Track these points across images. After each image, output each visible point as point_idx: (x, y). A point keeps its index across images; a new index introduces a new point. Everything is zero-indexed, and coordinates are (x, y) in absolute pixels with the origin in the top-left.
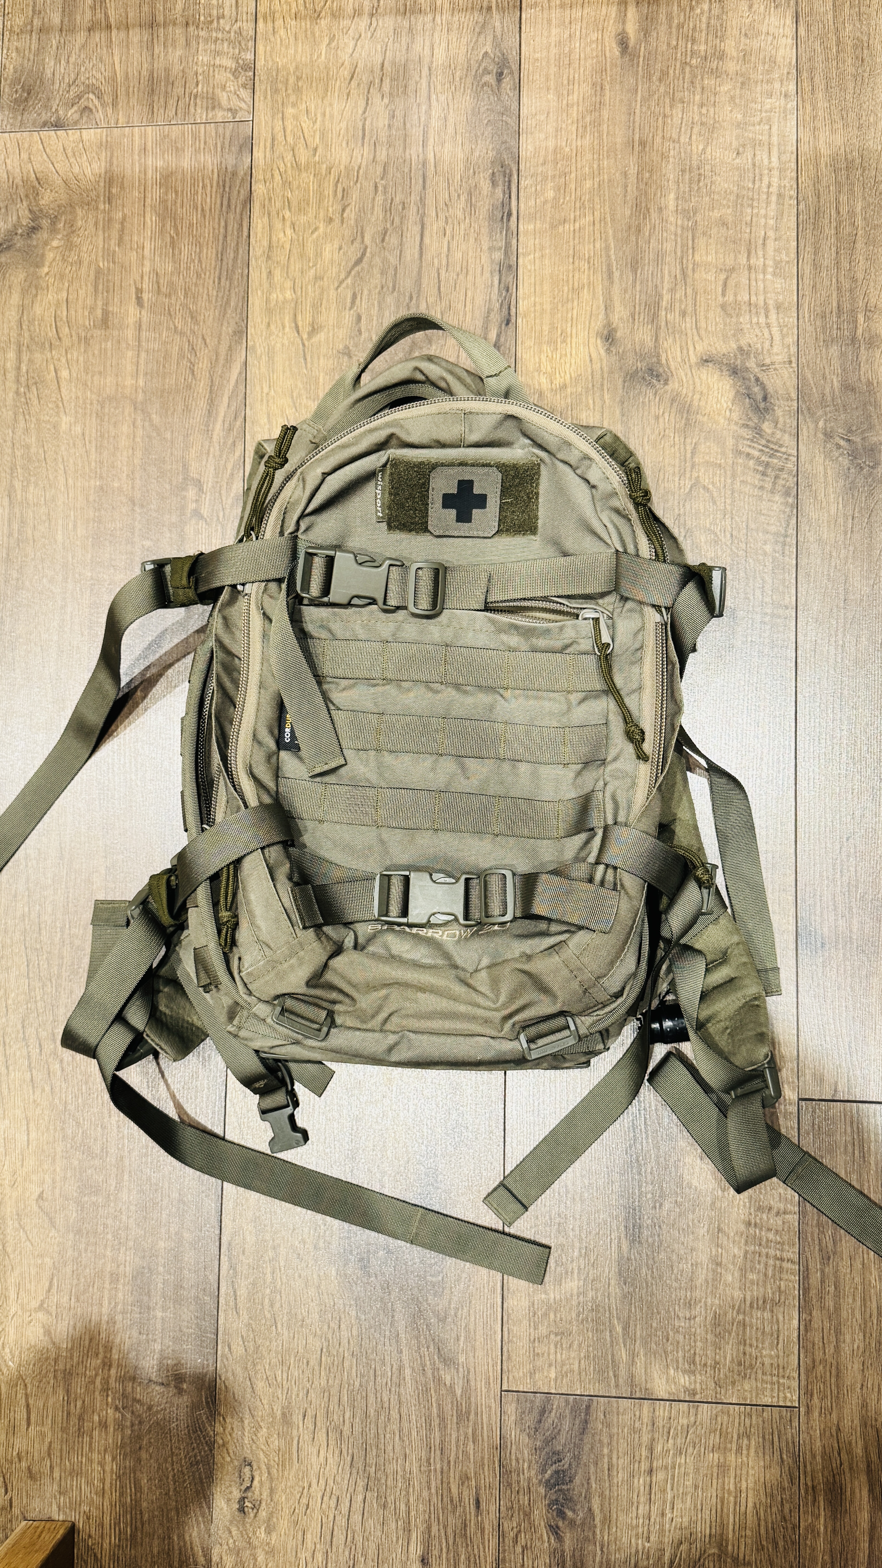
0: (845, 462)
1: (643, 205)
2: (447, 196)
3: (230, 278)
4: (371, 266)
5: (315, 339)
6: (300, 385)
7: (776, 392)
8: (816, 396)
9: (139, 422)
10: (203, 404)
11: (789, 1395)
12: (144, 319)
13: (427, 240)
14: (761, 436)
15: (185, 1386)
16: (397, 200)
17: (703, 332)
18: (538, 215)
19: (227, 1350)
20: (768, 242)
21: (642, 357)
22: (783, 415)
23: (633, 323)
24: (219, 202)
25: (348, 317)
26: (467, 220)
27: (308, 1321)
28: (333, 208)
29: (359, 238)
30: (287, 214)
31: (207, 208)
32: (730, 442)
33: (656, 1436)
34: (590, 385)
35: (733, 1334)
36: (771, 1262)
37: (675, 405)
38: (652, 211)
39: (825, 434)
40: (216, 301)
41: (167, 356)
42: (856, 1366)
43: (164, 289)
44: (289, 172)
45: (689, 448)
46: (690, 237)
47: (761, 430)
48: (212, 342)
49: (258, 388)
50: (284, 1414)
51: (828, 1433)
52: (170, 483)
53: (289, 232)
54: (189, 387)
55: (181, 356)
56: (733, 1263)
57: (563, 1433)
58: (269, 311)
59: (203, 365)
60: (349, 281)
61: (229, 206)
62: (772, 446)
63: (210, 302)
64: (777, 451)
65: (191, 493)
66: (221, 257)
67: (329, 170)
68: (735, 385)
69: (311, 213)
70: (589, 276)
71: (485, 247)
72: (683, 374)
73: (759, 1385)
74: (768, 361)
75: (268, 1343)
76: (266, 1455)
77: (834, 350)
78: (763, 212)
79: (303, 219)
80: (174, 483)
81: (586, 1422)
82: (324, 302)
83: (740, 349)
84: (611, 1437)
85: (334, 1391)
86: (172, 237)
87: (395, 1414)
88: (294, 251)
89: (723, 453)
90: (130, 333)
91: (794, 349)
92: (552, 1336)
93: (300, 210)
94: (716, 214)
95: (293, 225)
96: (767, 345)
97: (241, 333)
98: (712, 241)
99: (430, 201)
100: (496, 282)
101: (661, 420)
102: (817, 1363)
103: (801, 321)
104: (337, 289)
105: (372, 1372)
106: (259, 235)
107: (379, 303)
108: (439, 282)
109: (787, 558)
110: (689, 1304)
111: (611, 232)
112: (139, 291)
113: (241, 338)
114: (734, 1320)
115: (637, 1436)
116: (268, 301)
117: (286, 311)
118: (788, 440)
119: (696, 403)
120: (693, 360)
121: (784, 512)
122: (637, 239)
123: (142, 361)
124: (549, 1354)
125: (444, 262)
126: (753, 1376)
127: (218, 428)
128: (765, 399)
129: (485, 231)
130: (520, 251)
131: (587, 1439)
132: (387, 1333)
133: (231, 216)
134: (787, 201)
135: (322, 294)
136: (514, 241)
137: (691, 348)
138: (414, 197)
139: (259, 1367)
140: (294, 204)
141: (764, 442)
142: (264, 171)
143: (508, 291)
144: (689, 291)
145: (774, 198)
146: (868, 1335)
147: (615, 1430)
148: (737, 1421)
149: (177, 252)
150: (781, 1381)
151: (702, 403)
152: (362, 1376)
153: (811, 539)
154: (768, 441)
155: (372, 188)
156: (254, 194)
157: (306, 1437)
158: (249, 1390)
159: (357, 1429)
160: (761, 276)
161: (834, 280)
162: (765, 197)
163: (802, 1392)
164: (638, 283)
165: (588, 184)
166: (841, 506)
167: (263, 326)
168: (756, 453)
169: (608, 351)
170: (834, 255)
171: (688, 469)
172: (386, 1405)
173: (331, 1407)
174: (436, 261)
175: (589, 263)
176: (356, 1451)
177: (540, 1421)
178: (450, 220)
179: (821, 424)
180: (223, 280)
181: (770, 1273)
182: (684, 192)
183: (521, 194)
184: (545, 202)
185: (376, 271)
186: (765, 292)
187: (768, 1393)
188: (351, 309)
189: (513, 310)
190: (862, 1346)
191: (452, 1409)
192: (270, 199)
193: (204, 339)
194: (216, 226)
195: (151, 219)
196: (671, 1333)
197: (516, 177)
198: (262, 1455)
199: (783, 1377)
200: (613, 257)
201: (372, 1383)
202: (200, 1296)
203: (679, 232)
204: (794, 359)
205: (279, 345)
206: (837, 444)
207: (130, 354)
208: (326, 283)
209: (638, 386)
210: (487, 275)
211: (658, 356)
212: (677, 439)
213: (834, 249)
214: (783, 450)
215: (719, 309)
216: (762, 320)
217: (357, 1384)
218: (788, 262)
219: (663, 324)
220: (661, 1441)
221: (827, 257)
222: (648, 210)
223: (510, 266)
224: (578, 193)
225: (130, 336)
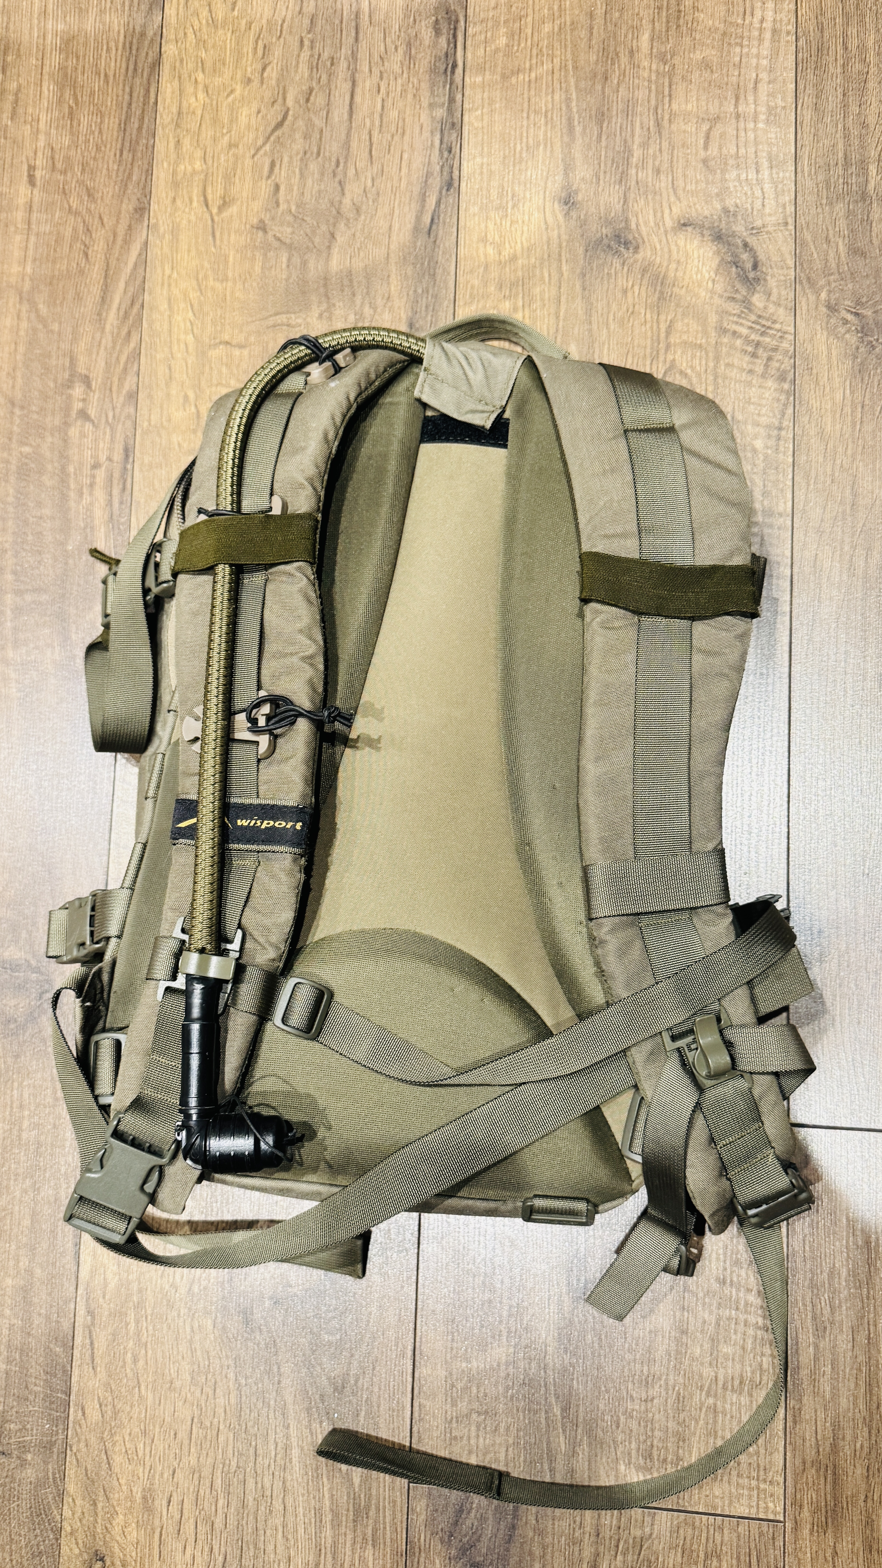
0: (853, 339)
1: (612, 49)
2: (382, 49)
3: (133, 150)
4: (293, 130)
5: (225, 214)
6: (206, 264)
7: (769, 258)
8: (818, 265)
9: (24, 314)
10: (96, 290)
11: (771, 1505)
12: (36, 199)
13: (358, 99)
14: (750, 310)
15: (29, 1457)
16: (325, 56)
17: (680, 192)
18: (487, 66)
19: (80, 1413)
20: (759, 85)
21: (608, 222)
22: (777, 286)
23: (598, 183)
24: (124, 66)
25: (265, 188)
26: (405, 75)
27: (178, 1384)
28: (251, 67)
29: (280, 100)
30: (200, 77)
31: (111, 74)
32: (713, 319)
33: (601, 1548)
34: (546, 256)
35: (701, 1422)
36: (751, 1332)
37: (647, 276)
38: (621, 55)
39: (829, 307)
40: (117, 176)
41: (59, 240)
42: (859, 1471)
43: (59, 165)
44: (204, 30)
45: (663, 327)
46: (667, 84)
47: (750, 303)
48: (109, 222)
49: (159, 270)
50: (144, 1498)
51: (821, 1557)
52: (55, 381)
53: (201, 96)
54: (81, 272)
55: (75, 237)
56: (702, 1331)
57: (485, 1539)
58: (176, 184)
59: (98, 248)
60: (267, 147)
61: (135, 70)
62: (764, 322)
63: (110, 177)
64: (769, 328)
65: (78, 391)
66: (123, 127)
67: (249, 25)
68: (718, 252)
69: (227, 73)
70: (546, 132)
71: (425, 103)
72: (656, 240)
73: (733, 1490)
74: (759, 223)
75: (128, 1409)
76: (122, 1549)
77: (840, 208)
78: (754, 51)
79: (218, 81)
80: (59, 381)
81: (513, 1527)
82: (239, 172)
83: (726, 211)
84: (544, 1548)
85: (206, 1472)
86: (70, 107)
87: (278, 1505)
88: (207, 117)
89: (705, 332)
90: (19, 215)
91: (790, 209)
92: (474, 1416)
93: (215, 71)
94: (698, 56)
95: (206, 89)
96: (758, 204)
97: (142, 210)
98: (692, 86)
99: (363, 54)
100: (437, 142)
101: (630, 294)
102: (808, 1465)
103: (799, 175)
104: (253, 156)
105: (252, 1451)
106: (168, 101)
107: (301, 170)
108: (371, 145)
109: (781, 456)
110: (647, 1382)
111: (572, 81)
112: (32, 168)
113: (142, 216)
114: (702, 1404)
115: (577, 1549)
116: (174, 173)
117: (195, 184)
118: (782, 314)
119: (671, 274)
120: (669, 223)
121: (778, 400)
122: (603, 88)
123: (31, 246)
124: (469, 1438)
125: (377, 123)
126: (725, 1478)
127: (112, 318)
128: (755, 267)
129: (425, 86)
130: (466, 106)
131: (515, 1550)
132: (272, 1402)
133: (138, 81)
134: (784, 38)
135: (235, 163)
136: (459, 97)
137: (667, 211)
138: (345, 51)
139: (117, 1438)
140: (209, 64)
141: (753, 318)
142: (176, 29)
143: (450, 152)
144: (665, 145)
145: (768, 35)
146: (874, 1432)
147: (549, 1540)
148: (704, 1535)
149: (75, 123)
150: (762, 1486)
151: (680, 274)
152: (241, 1454)
153: (812, 433)
154: (760, 317)
155: (297, 44)
156: (164, 56)
157: (171, 1529)
158: (105, 1466)
159: (232, 1521)
160: (752, 125)
161: (840, 126)
162: (756, 33)
163: (788, 1503)
164: (604, 138)
165: (547, 28)
166: (848, 392)
167: (168, 202)
168: (744, 331)
169: (567, 214)
170: (840, 97)
171: (662, 352)
172: (268, 1493)
173: (202, 1492)
174: (368, 121)
175: (546, 116)
176: (229, 1550)
177: (456, 1523)
178: (385, 75)
179: (823, 295)
180: (125, 153)
181: (749, 1346)
182: (660, 31)
183: (468, 43)
184: (497, 50)
185: (298, 136)
186: (756, 143)
187: (744, 1501)
188: (269, 177)
189: (456, 173)
190: (866, 1445)
191: (348, 1503)
192: (182, 61)
193: (100, 218)
194: (121, 93)
195: (48, 89)
196: (622, 1419)
197: (462, 23)
198: (116, 1550)
199: (765, 1481)
200: (575, 110)
201: (251, 1464)
202: (52, 1346)
203: (654, 78)
204: (791, 221)
205: (184, 222)
206: (843, 319)
207: (18, 238)
208: (241, 152)
209: (602, 255)
210: (426, 134)
211: (627, 220)
212: (648, 316)
213: (840, 90)
214: (778, 326)
215: (701, 165)
216: (752, 175)
217: (234, 1464)
218: (784, 108)
219: (633, 183)
220: (607, 1557)
221: (833, 100)
222: (617, 54)
223: (453, 124)
224: (536, 39)
225: (19, 219)
